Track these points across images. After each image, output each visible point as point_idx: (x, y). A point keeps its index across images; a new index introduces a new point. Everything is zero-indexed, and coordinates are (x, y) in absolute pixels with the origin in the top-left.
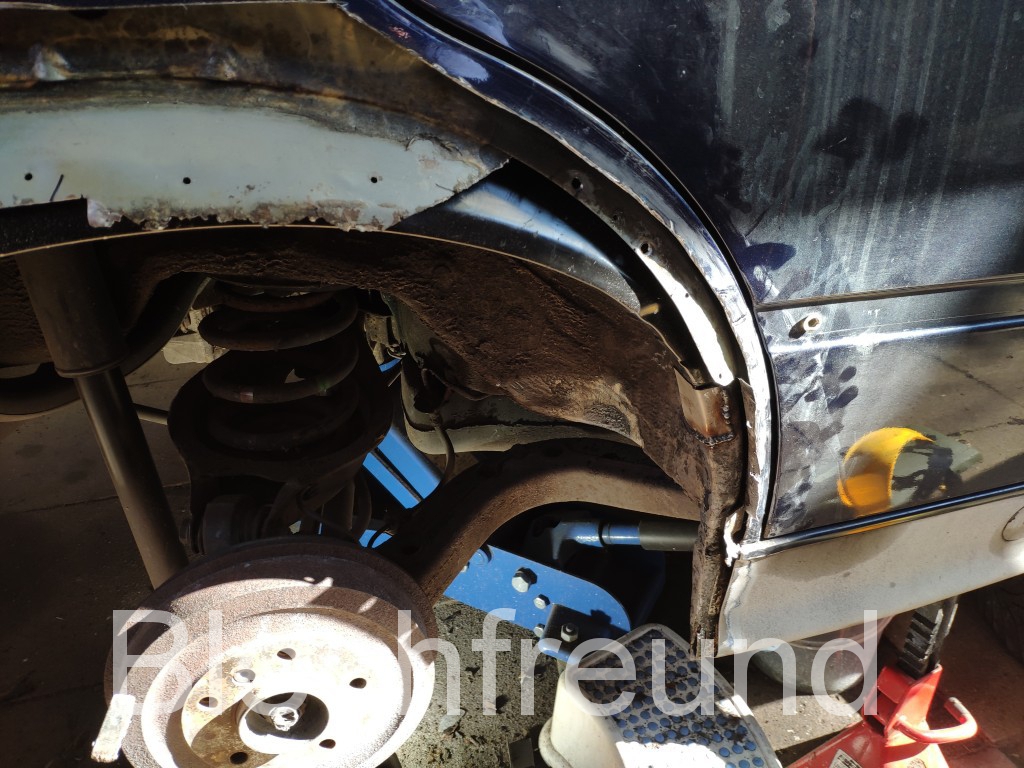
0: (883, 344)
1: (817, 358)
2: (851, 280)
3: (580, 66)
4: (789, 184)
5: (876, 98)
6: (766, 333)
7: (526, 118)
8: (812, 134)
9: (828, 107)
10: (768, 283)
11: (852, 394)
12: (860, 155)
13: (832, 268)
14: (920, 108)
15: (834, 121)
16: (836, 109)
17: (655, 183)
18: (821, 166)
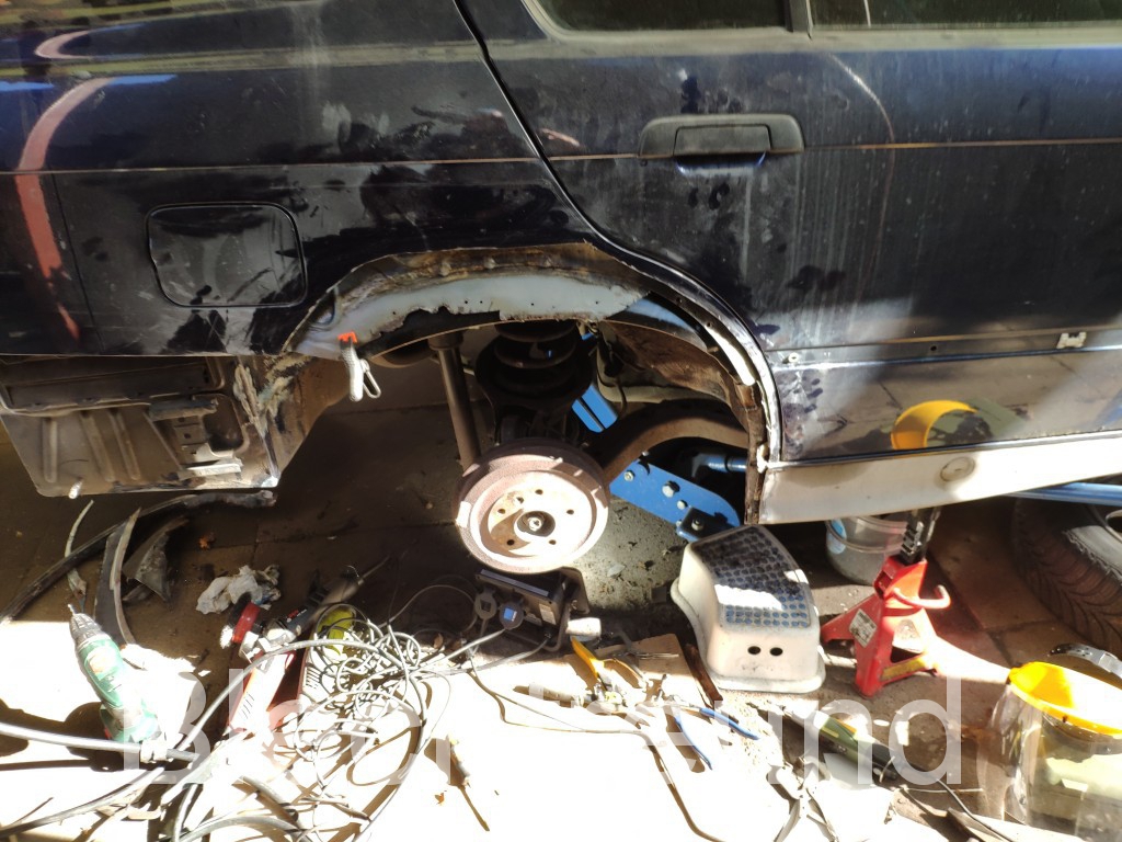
0: (834, 369)
1: (798, 374)
2: (812, 340)
3: (680, 260)
4: (775, 302)
5: (817, 265)
6: (769, 361)
7: (657, 279)
8: (786, 281)
9: (793, 269)
10: (768, 341)
11: (818, 392)
12: (811, 288)
13: (800, 335)
14: (840, 268)
15: (796, 275)
16: (797, 271)
17: (712, 301)
18: (791, 293)
